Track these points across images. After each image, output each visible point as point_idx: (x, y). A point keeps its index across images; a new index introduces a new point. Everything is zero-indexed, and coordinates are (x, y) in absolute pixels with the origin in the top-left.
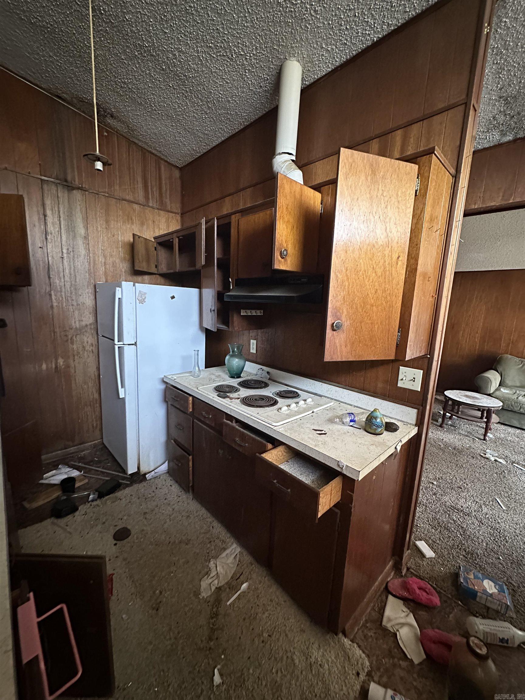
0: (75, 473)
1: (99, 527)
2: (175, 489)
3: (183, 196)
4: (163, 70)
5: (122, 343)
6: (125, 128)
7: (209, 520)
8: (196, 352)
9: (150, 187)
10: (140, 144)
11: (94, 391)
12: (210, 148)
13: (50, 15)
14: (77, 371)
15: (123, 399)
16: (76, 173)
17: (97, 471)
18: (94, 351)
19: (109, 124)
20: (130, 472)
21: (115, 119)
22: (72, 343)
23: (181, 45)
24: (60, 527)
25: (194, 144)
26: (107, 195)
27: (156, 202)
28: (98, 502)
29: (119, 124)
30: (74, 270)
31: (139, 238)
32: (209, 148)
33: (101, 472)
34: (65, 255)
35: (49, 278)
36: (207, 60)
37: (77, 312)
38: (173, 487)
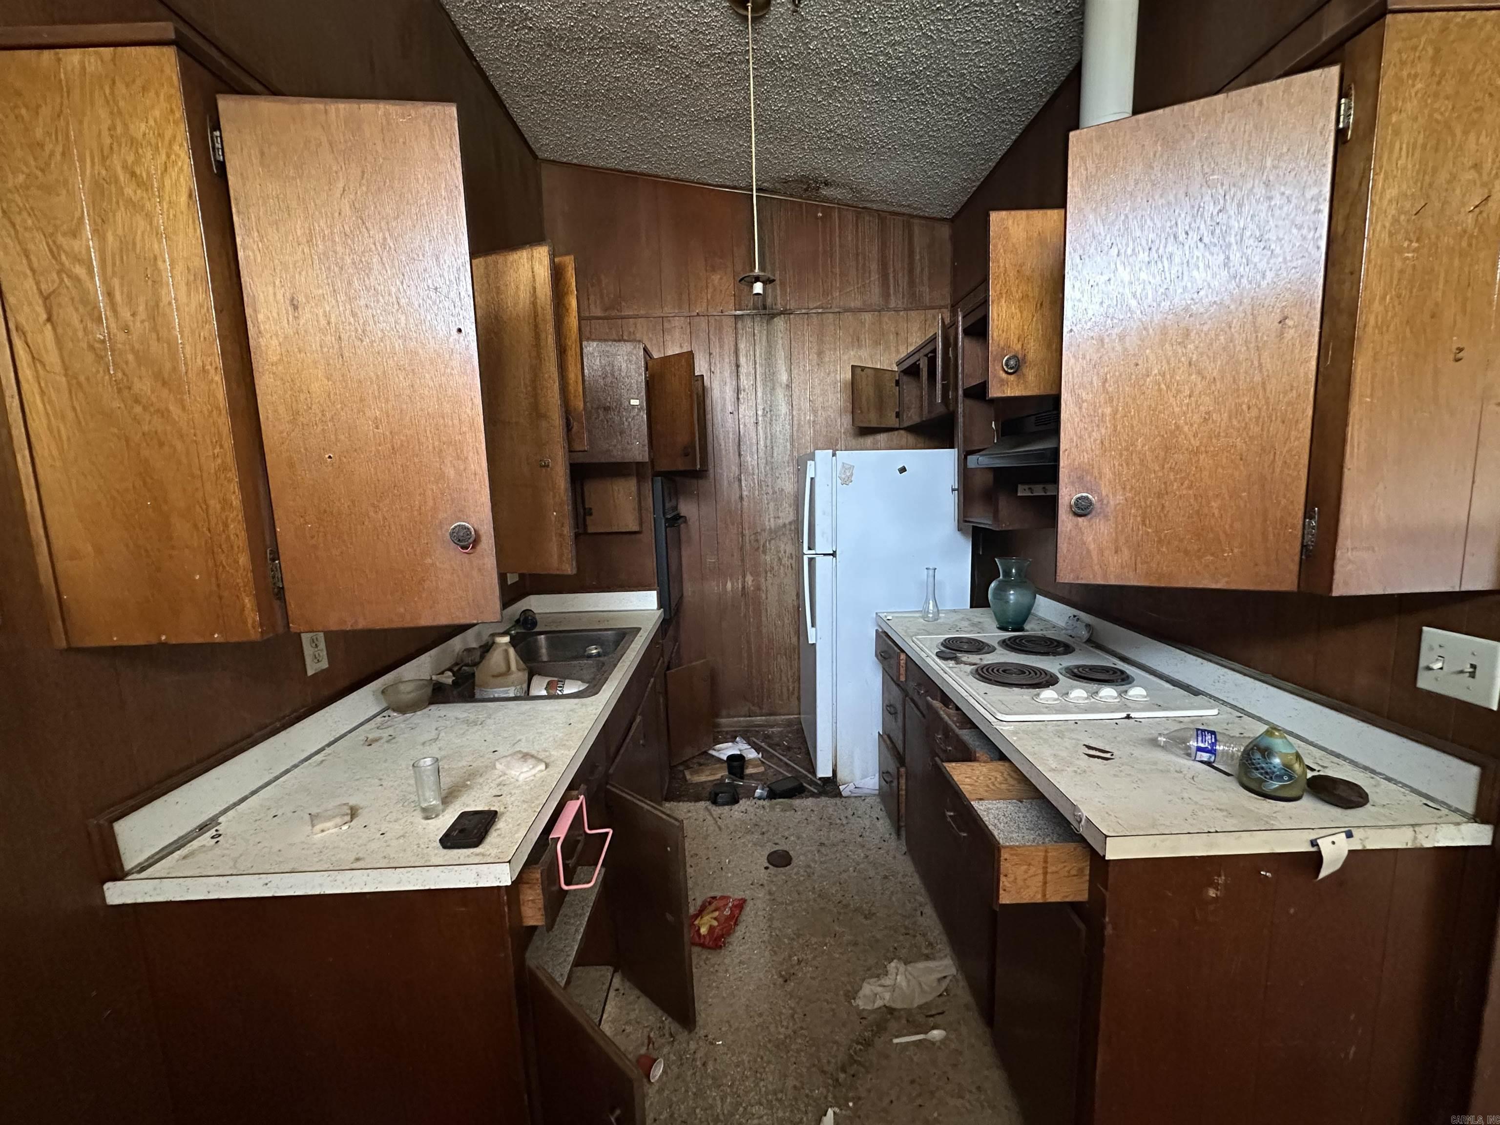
0: (751, 754)
1: (756, 836)
2: (884, 826)
3: (954, 269)
4: (877, 84)
5: (813, 552)
6: (848, 192)
7: (920, 899)
8: (931, 572)
9: (891, 275)
10: (875, 206)
11: (792, 632)
12: (994, 164)
13: (731, 100)
14: (769, 596)
15: (814, 645)
16: (779, 292)
17: (781, 760)
18: (794, 566)
19: (825, 196)
20: (820, 774)
21: (831, 185)
22: (764, 552)
23: (892, 35)
24: (711, 815)
25: (963, 170)
26: (820, 311)
27: (903, 298)
28: (766, 803)
29: (839, 191)
30: (771, 439)
31: (862, 370)
32: (992, 164)
33: (786, 764)
34: (760, 419)
35: (740, 455)
36: (940, 31)
37: (772, 504)
38: (881, 821)
